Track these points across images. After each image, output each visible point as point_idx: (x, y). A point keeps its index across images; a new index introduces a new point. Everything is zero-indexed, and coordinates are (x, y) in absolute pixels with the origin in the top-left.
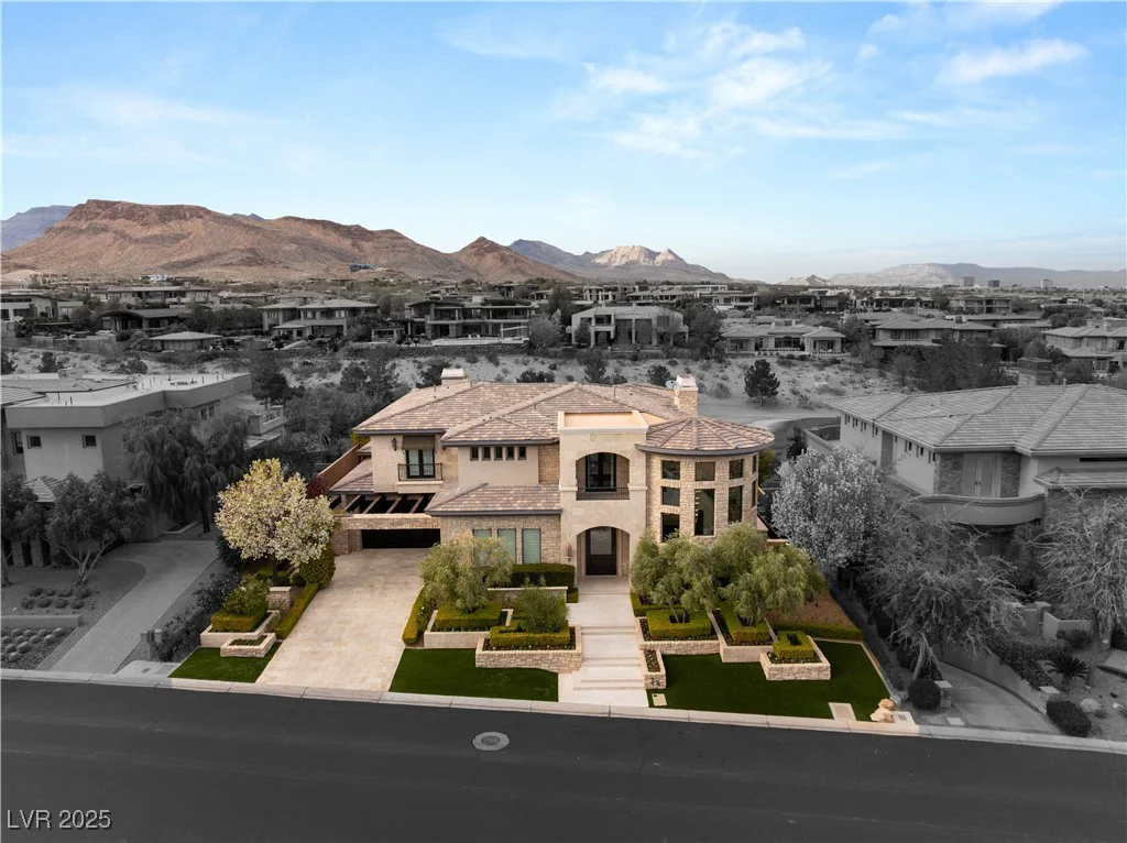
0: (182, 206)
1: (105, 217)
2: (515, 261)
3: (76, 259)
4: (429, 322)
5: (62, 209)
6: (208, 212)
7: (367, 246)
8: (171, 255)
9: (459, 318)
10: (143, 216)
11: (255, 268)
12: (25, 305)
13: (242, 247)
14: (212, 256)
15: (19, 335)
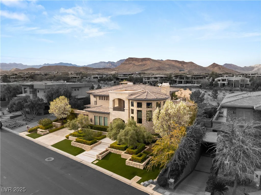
0: (146, 58)
1: (131, 61)
2: (223, 69)
3: (125, 69)
4: (177, 80)
5: (124, 60)
6: (151, 59)
7: (185, 66)
8: (143, 68)
9: (185, 79)
10: (138, 61)
11: (159, 71)
12: (101, 76)
13: (157, 66)
14: (151, 68)
15: (98, 81)
